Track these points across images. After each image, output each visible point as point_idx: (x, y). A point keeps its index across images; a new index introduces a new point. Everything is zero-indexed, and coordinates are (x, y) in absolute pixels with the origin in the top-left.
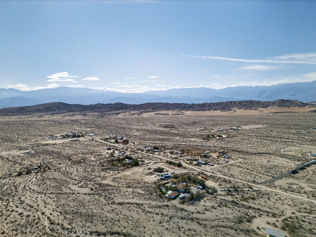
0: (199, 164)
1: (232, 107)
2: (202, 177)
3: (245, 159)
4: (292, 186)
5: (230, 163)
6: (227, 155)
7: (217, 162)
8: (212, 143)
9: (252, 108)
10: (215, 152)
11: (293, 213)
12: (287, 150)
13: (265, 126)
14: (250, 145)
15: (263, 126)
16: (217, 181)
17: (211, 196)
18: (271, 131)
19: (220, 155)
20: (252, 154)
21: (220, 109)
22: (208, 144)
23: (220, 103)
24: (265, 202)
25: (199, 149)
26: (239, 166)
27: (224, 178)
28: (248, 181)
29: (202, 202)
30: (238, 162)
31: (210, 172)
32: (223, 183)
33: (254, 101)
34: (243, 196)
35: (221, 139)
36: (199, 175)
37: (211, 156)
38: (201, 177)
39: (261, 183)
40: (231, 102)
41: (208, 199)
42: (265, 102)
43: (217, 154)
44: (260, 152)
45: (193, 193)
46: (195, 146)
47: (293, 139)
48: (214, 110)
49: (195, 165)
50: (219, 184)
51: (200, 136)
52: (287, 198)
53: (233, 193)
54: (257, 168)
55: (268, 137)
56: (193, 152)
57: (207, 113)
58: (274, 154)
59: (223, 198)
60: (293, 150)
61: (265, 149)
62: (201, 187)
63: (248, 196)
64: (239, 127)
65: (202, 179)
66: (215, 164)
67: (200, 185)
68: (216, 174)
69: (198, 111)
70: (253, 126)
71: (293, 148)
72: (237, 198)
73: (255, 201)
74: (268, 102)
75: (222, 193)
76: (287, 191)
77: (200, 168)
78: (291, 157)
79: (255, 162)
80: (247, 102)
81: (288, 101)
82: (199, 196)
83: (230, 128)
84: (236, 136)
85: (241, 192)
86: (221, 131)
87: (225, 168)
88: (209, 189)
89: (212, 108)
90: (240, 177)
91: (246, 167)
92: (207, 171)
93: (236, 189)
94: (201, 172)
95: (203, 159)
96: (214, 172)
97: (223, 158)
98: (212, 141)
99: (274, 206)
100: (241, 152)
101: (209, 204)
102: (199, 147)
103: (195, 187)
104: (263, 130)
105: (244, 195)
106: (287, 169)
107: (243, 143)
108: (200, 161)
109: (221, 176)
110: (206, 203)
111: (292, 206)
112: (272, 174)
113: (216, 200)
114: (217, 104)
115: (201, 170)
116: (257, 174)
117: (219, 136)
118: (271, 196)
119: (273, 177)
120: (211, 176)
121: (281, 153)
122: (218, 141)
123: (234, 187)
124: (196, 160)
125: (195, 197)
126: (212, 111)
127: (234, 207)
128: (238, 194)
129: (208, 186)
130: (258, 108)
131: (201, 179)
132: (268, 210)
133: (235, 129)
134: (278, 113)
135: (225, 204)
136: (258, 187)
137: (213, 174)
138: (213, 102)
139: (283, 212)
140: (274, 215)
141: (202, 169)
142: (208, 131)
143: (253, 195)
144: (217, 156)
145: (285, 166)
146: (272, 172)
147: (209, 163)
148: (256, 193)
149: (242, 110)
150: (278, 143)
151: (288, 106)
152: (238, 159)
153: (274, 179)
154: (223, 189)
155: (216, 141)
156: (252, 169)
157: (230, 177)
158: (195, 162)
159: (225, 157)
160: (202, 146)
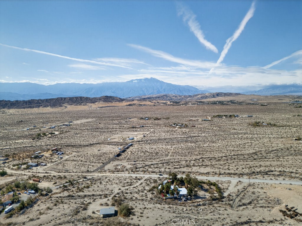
0: (29, 167)
1: (63, 104)
2: (34, 180)
3: (79, 152)
4: (117, 167)
5: (64, 158)
6: (60, 151)
7: (50, 161)
8: (43, 142)
9: (82, 104)
10: (48, 150)
11: (120, 189)
12: (112, 138)
13: (94, 119)
14: (82, 138)
15: (93, 120)
16: (52, 180)
17: (46, 197)
18: (100, 123)
19: (53, 153)
20: (85, 146)
21: (50, 105)
22: (38, 144)
23: (50, 99)
24: (98, 187)
25: (29, 151)
26: (73, 160)
27: (59, 175)
28: (83, 172)
29: (36, 207)
30: (72, 157)
31: (43, 173)
32: (57, 181)
33: (83, 97)
34: (78, 188)
35: (54, 136)
36: (30, 179)
37: (42, 156)
38: (32, 181)
39: (94, 171)
40: (62, 98)
41: (42, 202)
42: (93, 98)
43: (50, 152)
44: (92, 143)
45: (23, 202)
46: (22, 148)
47: (116, 129)
48: (43, 107)
49: (25, 169)
50: (53, 183)
51: (29, 137)
52: (115, 178)
53: (69, 188)
54: (90, 158)
55: (97, 129)
56: (21, 155)
57: (35, 110)
58: (103, 143)
59: (59, 195)
60: (117, 137)
61: (95, 140)
62: (33, 192)
63: (83, 185)
64: (71, 122)
65: (34, 182)
66: (49, 163)
67: (32, 189)
68: (50, 173)
69: (24, 108)
70: (84, 121)
71: (117, 136)
72: (73, 191)
73: (90, 189)
74: (95, 98)
75: (58, 191)
76: (114, 173)
77: (31, 171)
78: (115, 143)
79: (87, 153)
80: (77, 98)
81: (110, 97)
82: (32, 202)
83: (62, 124)
84: (69, 131)
85: (76, 184)
86: (53, 128)
87: (59, 165)
88: (42, 191)
89: (41, 105)
90: (75, 171)
91: (80, 159)
92: (39, 173)
93: (71, 183)
94: (33, 175)
95: (35, 160)
96: (48, 172)
97: (57, 155)
98: (44, 140)
99: (106, 188)
100: (74, 146)
101: (43, 207)
102: (28, 149)
103: (26, 193)
104: (93, 123)
105: (80, 186)
106: (113, 154)
107: (76, 138)
108: (30, 163)
109: (55, 174)
110: (40, 206)
111: (119, 184)
112: (102, 160)
113: (51, 200)
114: (47, 100)
115: (32, 174)
116: (90, 164)
117: (51, 134)
118: (102, 180)
119: (103, 163)
120: (45, 176)
121: (108, 141)
122: (50, 139)
123: (70, 181)
124: (25, 164)
125: (26, 205)
126: (41, 108)
127: (70, 201)
128: (74, 187)
129: (42, 188)
130: (87, 104)
131: (33, 184)
132: (101, 193)
133: (67, 125)
134: (104, 107)
135: (61, 201)
136: (91, 176)
137: (46, 174)
138: (42, 98)
139: (112, 190)
140: (106, 196)
141: (33, 172)
142: (38, 129)
143: (88, 184)
144: (50, 154)
145: (112, 152)
146: (102, 159)
147: (42, 164)
148: (90, 181)
149: (73, 106)
150: (105, 133)
151: (111, 101)
152: (72, 154)
153: (104, 164)
154: (58, 187)
155: (48, 139)
156: (85, 161)
157: (65, 172)
158: (24, 166)
159: (59, 153)
160: (32, 146)
